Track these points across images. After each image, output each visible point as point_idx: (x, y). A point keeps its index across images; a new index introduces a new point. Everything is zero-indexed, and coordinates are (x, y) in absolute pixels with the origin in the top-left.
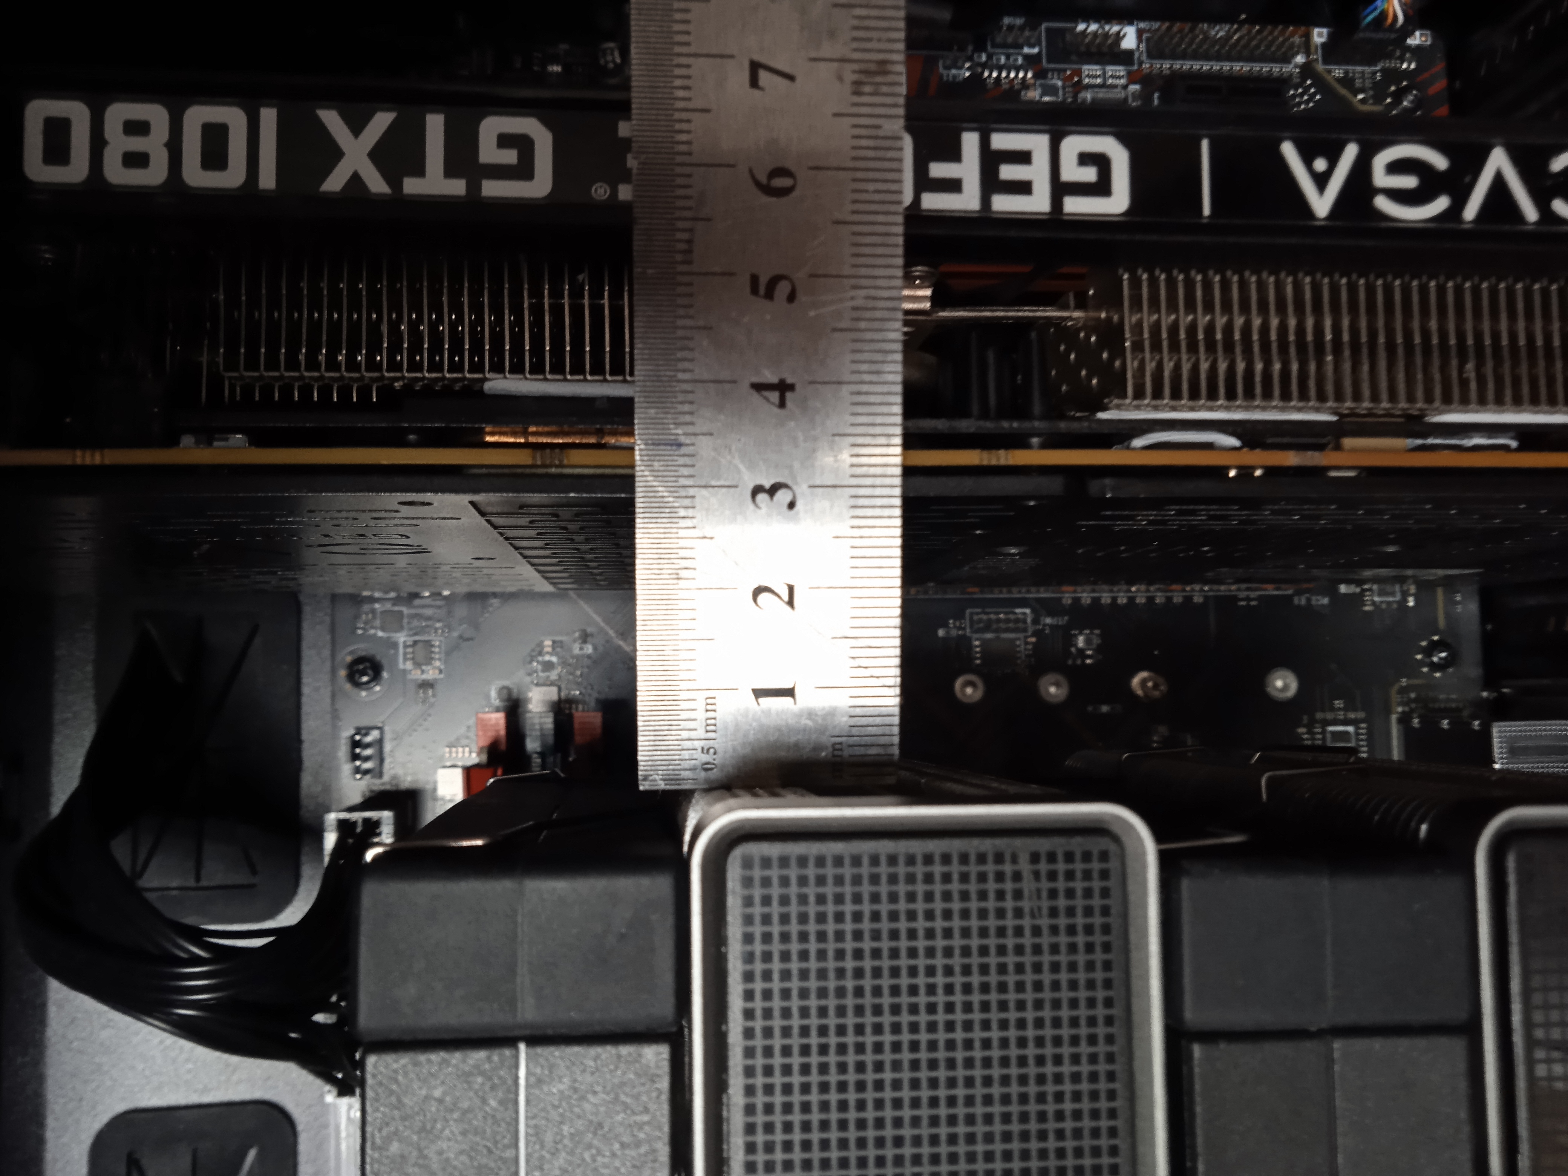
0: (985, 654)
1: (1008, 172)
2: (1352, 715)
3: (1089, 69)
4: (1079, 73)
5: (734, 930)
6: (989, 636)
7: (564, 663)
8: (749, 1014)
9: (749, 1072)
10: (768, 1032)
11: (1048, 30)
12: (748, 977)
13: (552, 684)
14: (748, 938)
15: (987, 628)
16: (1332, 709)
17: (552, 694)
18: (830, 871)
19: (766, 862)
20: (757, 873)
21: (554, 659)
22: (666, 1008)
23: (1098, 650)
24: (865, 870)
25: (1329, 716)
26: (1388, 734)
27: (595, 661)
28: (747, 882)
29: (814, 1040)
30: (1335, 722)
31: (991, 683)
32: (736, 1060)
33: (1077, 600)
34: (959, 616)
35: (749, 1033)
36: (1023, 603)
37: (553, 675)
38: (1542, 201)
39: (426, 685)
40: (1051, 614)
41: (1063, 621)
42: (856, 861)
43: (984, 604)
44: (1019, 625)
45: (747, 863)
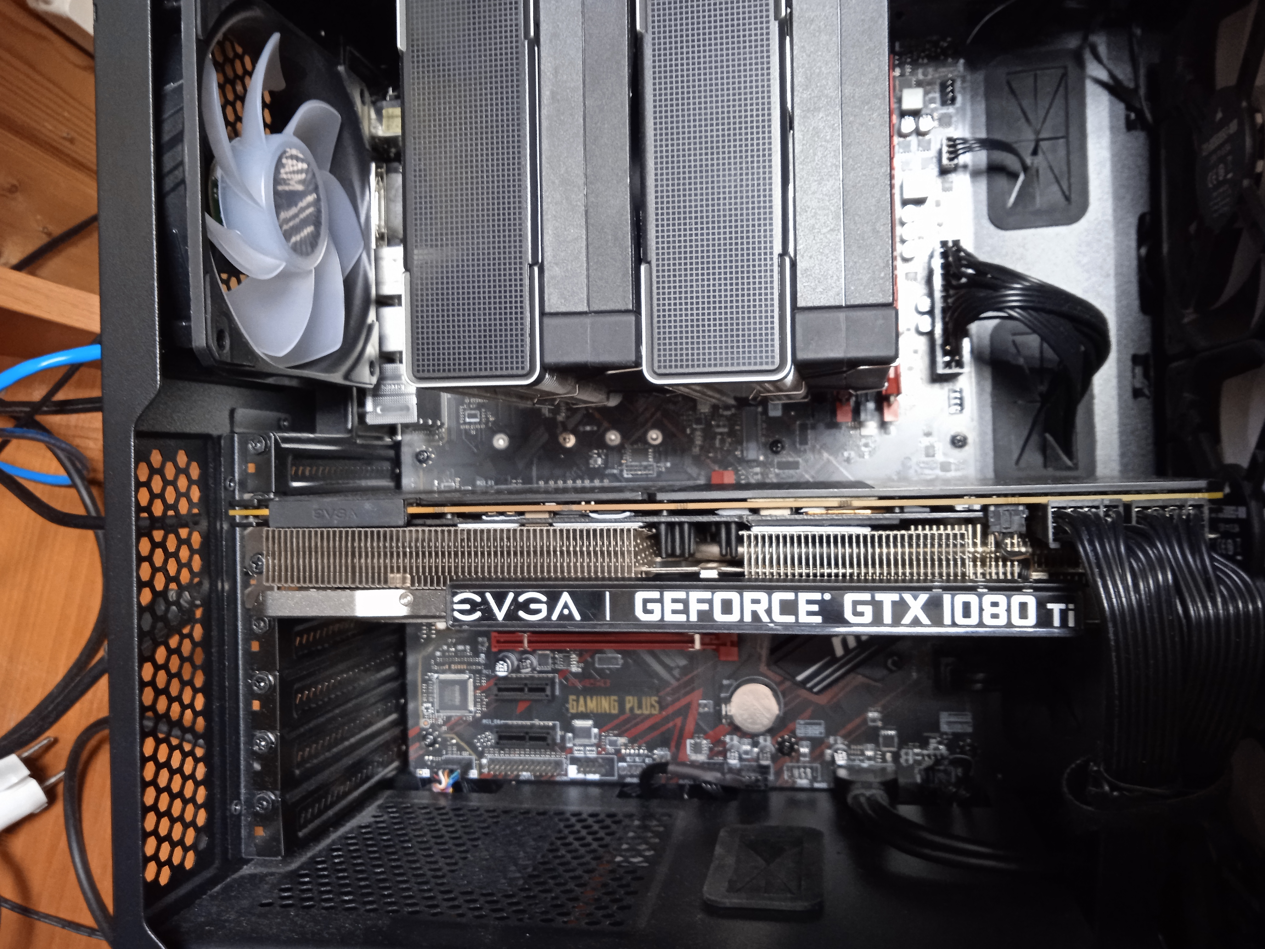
0: (646, 454)
1: (680, 606)
2: (467, 427)
3: (593, 755)
4: (599, 753)
5: (777, 343)
6: (645, 463)
7: (858, 447)
8: (772, 317)
9: (772, 299)
10: (766, 311)
11: (613, 775)
12: (772, 328)
13: (864, 437)
14: (773, 340)
15: (646, 468)
16: (477, 430)
17: (864, 431)
18: (747, 361)
19: (767, 363)
20: (770, 360)
21: (863, 449)
22: (799, 317)
23: (591, 457)
24: (735, 361)
25: (478, 426)
26: (449, 418)
27: (843, 448)
28: (773, 357)
29: (752, 309)
30: (475, 423)
31: (643, 440)
32: (776, 302)
33: (602, 481)
34: (660, 474)
35: (772, 311)
36: (628, 480)
37: (864, 441)
38: (485, 601)
39: (928, 434)
40: (614, 475)
41: (608, 471)
42: (738, 364)
43: (647, 479)
44: (630, 468)
45: (773, 363)
